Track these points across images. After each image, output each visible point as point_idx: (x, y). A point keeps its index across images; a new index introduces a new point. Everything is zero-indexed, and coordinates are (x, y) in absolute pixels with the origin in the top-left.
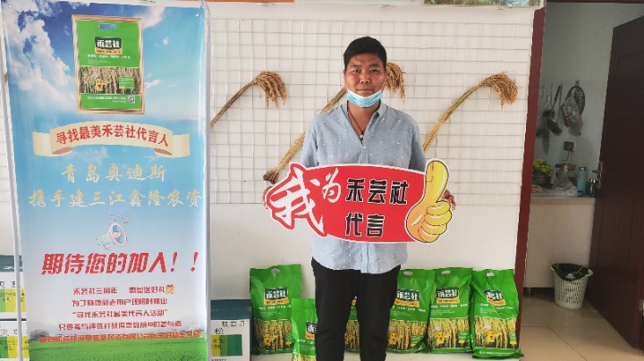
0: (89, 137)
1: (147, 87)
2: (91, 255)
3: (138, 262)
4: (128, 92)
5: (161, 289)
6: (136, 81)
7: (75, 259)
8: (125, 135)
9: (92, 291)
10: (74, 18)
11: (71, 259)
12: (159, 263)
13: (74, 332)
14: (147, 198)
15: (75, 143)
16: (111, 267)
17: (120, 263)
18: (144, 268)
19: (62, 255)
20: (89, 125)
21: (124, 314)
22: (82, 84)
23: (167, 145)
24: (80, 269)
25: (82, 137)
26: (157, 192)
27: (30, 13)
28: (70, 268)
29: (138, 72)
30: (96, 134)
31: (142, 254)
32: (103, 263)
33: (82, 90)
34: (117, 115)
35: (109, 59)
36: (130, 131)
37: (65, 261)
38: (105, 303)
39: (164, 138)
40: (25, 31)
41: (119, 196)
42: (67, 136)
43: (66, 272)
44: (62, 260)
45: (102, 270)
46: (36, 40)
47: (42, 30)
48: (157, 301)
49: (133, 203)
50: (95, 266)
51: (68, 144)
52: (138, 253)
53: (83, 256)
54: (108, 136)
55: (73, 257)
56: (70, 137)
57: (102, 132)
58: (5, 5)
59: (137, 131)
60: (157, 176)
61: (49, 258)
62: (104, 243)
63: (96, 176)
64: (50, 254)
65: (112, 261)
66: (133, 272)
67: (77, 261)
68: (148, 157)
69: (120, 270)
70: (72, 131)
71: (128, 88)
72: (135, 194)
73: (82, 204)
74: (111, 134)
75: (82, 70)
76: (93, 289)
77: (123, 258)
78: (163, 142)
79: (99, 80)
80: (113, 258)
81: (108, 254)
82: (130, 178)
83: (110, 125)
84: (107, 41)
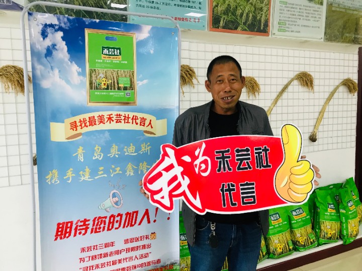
0: (95, 124)
2: (95, 218)
3: (131, 219)
4: (125, 88)
5: (147, 237)
6: (131, 80)
7: (82, 224)
8: (123, 121)
9: (95, 247)
10: (87, 31)
11: (79, 224)
12: (146, 217)
14: (138, 169)
15: (85, 130)
16: (111, 225)
17: (117, 222)
18: (135, 223)
19: (72, 223)
20: (96, 114)
21: (120, 261)
22: (91, 83)
23: (152, 127)
24: (86, 231)
25: (90, 125)
26: (145, 163)
27: (52, 26)
28: (78, 232)
29: (133, 74)
30: (101, 122)
31: (134, 212)
32: (105, 224)
33: (91, 88)
34: (118, 107)
35: (112, 63)
36: (126, 118)
38: (106, 255)
39: (150, 123)
41: (118, 169)
42: (78, 124)
43: (75, 235)
44: (71, 226)
48: (144, 247)
49: (128, 173)
50: (98, 227)
51: (79, 130)
52: (131, 211)
53: (89, 220)
54: (110, 123)
55: (81, 222)
56: (81, 125)
57: (106, 120)
58: (31, 18)
59: (131, 118)
60: (145, 151)
61: (61, 226)
62: (105, 207)
63: (100, 155)
64: (61, 222)
65: (112, 221)
66: (127, 227)
67: (84, 224)
68: (139, 137)
69: (117, 226)
70: (82, 120)
71: (126, 86)
72: (130, 166)
73: (89, 178)
74: (113, 121)
75: (91, 72)
76: (97, 246)
77: (119, 217)
78: (150, 125)
79: (104, 79)
80: (112, 218)
81: (108, 215)
82: (126, 154)
83: (112, 114)
84: (110, 50)
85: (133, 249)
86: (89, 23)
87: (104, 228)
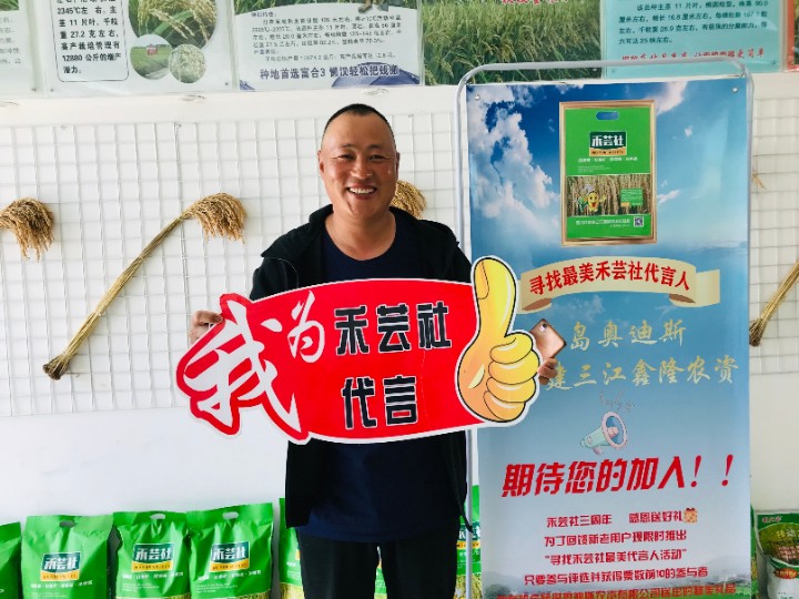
0: (576, 281)
1: (661, 202)
2: (575, 463)
3: (643, 475)
4: (633, 210)
5: (678, 516)
6: (645, 195)
7: (550, 471)
8: (627, 276)
9: (574, 520)
10: (562, 107)
11: (545, 471)
12: (674, 474)
13: (547, 587)
14: (657, 372)
15: (557, 292)
16: (604, 480)
17: (616, 475)
18: (652, 482)
19: (532, 467)
20: (577, 263)
21: (622, 557)
22: (569, 203)
23: (687, 288)
24: (557, 488)
25: (565, 284)
26: (673, 361)
27: (503, 105)
28: (543, 486)
29: (648, 180)
30: (587, 277)
31: (649, 461)
32: (592, 477)
33: (569, 214)
34: (618, 247)
35: (607, 162)
36: (635, 269)
37: (536, 475)
38: (594, 539)
39: (683, 278)
40: (495, 131)
41: (618, 370)
42: (545, 281)
43: (538, 492)
44: (531, 473)
46: (510, 143)
47: (517, 128)
48: (671, 535)
49: (637, 381)
50: (579, 481)
51: (547, 294)
52: (643, 458)
53: (562, 466)
54: (603, 278)
55: (549, 467)
56: (550, 284)
57: (596, 273)
58: (471, 95)
59: (644, 268)
60: (673, 336)
61: (513, 471)
62: (594, 444)
63: (585, 341)
64: (514, 464)
65: (605, 472)
66: (635, 488)
67: (554, 474)
68: (660, 308)
69: (616, 485)
70: (552, 274)
71: (634, 204)
72: (641, 365)
73: (563, 385)
74: (608, 275)
75: (570, 182)
76: (576, 518)
77: (620, 467)
78: (683, 284)
79: (593, 195)
80: (606, 468)
81: (599, 461)
82: (633, 341)
83: (606, 263)
84: (606, 137)
85: (647, 536)
86: (567, 92)
87: (591, 484)
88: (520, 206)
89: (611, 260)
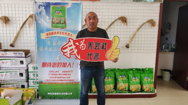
0: (53, 34)
1: (67, 22)
2: (53, 63)
3: (64, 65)
4: (63, 23)
5: (70, 72)
6: (65, 21)
8: (62, 34)
10: (51, 6)
11: (49, 64)
12: (69, 66)
13: (49, 81)
15: (50, 36)
18: (66, 66)
19: (46, 63)
20: (54, 31)
21: (61, 78)
24: (50, 66)
27: (41, 5)
28: (48, 66)
29: (65, 19)
30: (55, 34)
31: (65, 63)
32: (56, 65)
33: (52, 23)
35: (58, 15)
37: (47, 64)
38: (56, 75)
39: (71, 35)
40: (40, 9)
44: (46, 64)
45: (56, 66)
46: (42, 11)
47: (44, 9)
48: (69, 74)
57: (57, 33)
58: (36, 3)
62: (56, 60)
63: (55, 44)
64: (44, 62)
66: (63, 67)
68: (67, 39)
69: (60, 67)
70: (50, 33)
73: (51, 51)
75: (52, 18)
76: (53, 71)
77: (61, 64)
79: (56, 21)
81: (57, 63)
82: (63, 44)
84: (58, 11)
86: (52, 4)
88: (44, 22)
89: (59, 31)
